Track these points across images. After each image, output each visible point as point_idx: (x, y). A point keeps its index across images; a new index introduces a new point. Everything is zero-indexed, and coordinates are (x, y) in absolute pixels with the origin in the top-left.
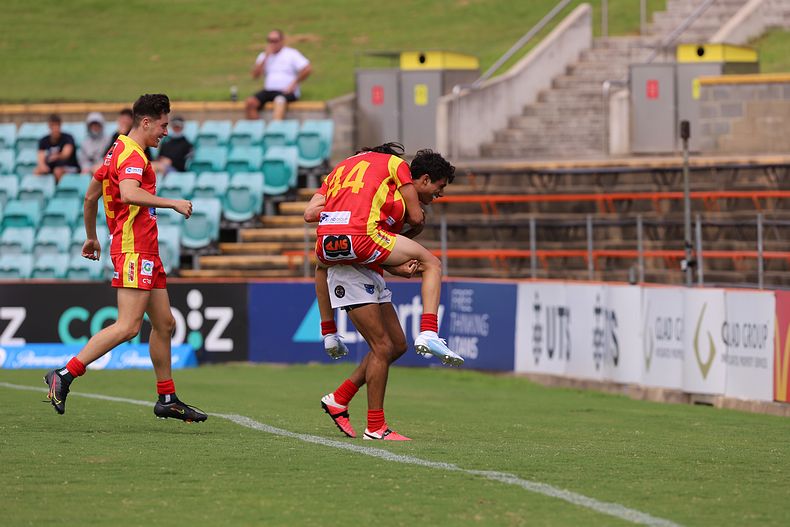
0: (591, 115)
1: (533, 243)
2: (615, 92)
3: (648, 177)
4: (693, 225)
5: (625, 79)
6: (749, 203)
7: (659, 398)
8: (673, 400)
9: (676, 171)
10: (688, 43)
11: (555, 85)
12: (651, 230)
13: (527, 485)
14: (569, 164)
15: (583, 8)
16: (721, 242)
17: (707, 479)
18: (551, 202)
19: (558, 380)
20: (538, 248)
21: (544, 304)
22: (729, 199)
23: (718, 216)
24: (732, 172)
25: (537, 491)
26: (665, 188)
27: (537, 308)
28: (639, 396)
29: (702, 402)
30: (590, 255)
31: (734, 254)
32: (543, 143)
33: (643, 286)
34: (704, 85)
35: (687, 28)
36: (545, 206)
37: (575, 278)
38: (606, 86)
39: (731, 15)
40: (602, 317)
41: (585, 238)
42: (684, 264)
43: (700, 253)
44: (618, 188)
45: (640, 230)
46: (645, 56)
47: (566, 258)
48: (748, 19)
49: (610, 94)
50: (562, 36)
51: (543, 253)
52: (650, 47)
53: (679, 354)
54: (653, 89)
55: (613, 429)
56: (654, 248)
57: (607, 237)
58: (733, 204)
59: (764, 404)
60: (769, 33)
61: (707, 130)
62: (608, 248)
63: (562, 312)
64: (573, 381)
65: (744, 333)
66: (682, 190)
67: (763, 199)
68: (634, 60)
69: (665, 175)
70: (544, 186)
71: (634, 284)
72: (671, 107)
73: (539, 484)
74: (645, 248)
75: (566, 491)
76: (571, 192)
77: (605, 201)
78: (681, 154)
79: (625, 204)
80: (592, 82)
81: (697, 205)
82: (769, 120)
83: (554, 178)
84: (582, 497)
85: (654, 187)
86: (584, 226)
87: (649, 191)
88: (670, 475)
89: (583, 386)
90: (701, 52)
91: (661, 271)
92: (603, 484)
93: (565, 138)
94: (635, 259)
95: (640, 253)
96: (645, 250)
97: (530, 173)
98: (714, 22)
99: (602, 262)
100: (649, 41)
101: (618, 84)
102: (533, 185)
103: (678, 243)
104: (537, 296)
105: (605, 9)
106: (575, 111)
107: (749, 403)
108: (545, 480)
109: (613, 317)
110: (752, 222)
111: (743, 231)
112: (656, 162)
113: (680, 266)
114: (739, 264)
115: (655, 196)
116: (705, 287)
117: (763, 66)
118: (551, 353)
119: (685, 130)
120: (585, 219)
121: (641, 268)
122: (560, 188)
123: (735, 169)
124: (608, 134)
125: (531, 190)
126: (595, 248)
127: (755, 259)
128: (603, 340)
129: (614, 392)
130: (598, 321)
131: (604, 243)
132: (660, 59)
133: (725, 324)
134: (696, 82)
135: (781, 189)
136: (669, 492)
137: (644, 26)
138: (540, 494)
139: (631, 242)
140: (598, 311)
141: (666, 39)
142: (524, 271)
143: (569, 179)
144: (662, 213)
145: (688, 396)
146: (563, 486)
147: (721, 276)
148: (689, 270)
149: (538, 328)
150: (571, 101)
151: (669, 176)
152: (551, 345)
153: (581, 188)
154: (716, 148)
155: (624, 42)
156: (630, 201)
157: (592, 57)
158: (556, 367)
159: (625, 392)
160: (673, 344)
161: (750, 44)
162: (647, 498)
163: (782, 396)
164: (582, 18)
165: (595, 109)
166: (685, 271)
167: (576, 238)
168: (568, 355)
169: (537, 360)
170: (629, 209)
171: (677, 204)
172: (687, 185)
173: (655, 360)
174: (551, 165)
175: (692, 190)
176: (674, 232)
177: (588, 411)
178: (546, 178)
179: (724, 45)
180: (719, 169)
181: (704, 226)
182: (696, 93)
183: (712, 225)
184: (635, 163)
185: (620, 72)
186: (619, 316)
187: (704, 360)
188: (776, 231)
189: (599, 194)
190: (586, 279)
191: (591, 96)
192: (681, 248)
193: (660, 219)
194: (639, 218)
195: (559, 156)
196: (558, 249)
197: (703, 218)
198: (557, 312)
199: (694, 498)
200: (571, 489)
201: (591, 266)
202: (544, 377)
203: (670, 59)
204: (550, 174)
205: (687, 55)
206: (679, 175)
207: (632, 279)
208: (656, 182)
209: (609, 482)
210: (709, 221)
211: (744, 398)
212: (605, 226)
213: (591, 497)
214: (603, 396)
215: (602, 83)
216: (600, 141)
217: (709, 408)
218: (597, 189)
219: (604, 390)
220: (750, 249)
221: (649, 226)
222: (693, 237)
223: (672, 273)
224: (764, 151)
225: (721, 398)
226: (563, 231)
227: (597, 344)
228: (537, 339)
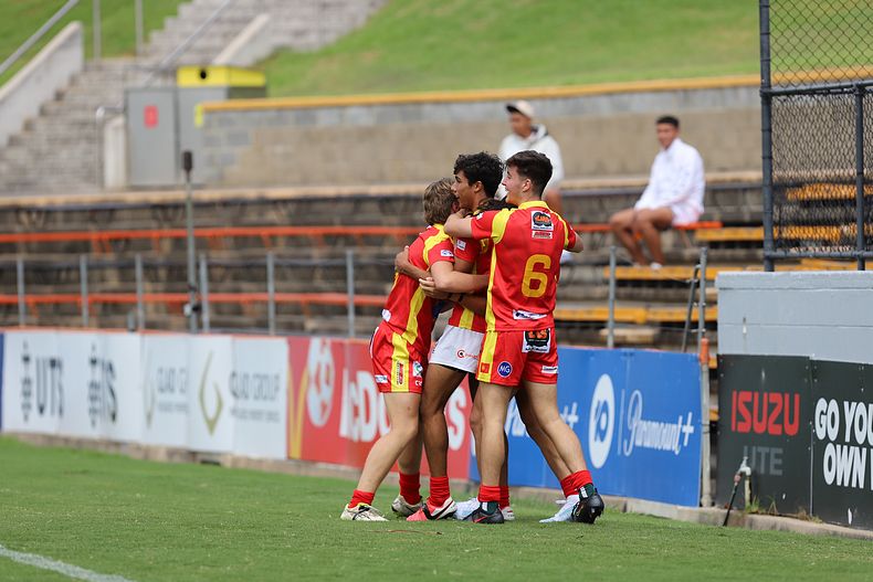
0: (83, 145)
1: (21, 287)
2: (110, 119)
3: (147, 213)
4: (198, 266)
5: (120, 105)
6: (258, 241)
7: (161, 457)
8: (177, 459)
9: (177, 206)
10: (189, 66)
11: (43, 112)
12: (152, 272)
13: (17, 556)
14: (60, 199)
15: (73, 27)
16: (228, 284)
17: (214, 546)
18: (40, 243)
19: (50, 439)
20: (26, 292)
21: (34, 354)
22: (236, 237)
23: (224, 256)
24: (238, 207)
25: (27, 562)
26: (166, 225)
27: (26, 359)
28: (138, 456)
29: (208, 461)
30: (84, 300)
31: (243, 298)
32: (31, 176)
33: (144, 333)
34: (209, 112)
35: (188, 49)
36: (34, 246)
37: (68, 326)
38: (100, 113)
39: (236, 34)
40: (98, 369)
41: (79, 281)
42: (188, 309)
43: (206, 297)
44: (115, 225)
45: (139, 272)
46: (142, 80)
47: (57, 304)
48: (254, 39)
49: (104, 122)
50: (50, 58)
51: (32, 299)
52: (148, 70)
53: (183, 408)
54: (151, 116)
55: (112, 493)
56: (155, 292)
57: (103, 280)
58: (241, 242)
59: (277, 463)
60: (278, 54)
61: (211, 161)
62: (104, 292)
63: (54, 363)
64: (67, 440)
65: (253, 385)
66: (183, 227)
67: (273, 237)
68: (130, 84)
69: (166, 211)
70: (33, 223)
71: (134, 330)
72: (170, 136)
73: (30, 555)
74: (145, 292)
75: (59, 562)
76: (63, 231)
77: (100, 241)
78: (183, 188)
79: (122, 244)
80: (84, 108)
81: (202, 244)
82: (279, 149)
83: (43, 215)
84: (78, 569)
85: (154, 224)
86: (78, 269)
87: (148, 229)
88: (175, 542)
89: (77, 446)
90: (203, 75)
91: (163, 317)
92: (100, 553)
93: (55, 170)
94: (134, 304)
95: (139, 297)
96: (146, 295)
97: (17, 210)
98: (217, 42)
99: (98, 308)
100: (146, 63)
101: (112, 111)
102: (19, 222)
103: (180, 285)
104: (25, 346)
105: (97, 27)
106: (66, 142)
107: (260, 462)
108: (37, 551)
109: (111, 368)
110: (261, 261)
111: (252, 272)
112: (155, 197)
113: (182, 311)
114: (247, 308)
115: (155, 234)
116: (212, 333)
117: (272, 90)
118: (41, 410)
119: (187, 162)
120: (78, 261)
121: (140, 313)
122: (50, 226)
123: (241, 204)
124: (102, 166)
125: (18, 228)
126: (90, 292)
127: (265, 303)
128: (100, 393)
129: (112, 451)
130: (93, 372)
131: (99, 287)
132: (159, 82)
133: (234, 375)
134: (199, 109)
135: (294, 224)
136: (174, 561)
137: (140, 47)
138: (30, 566)
139: (130, 286)
140: (94, 362)
141: (164, 60)
142: (12, 319)
143: (60, 216)
144: (163, 253)
145: (193, 454)
146: (56, 557)
147: (229, 321)
148: (194, 316)
149: (27, 382)
150: (61, 129)
151: (170, 212)
152: (41, 401)
153: (74, 225)
154: (221, 180)
155: (119, 64)
156: (128, 240)
157: (83, 81)
158: (47, 424)
159: (123, 451)
160: (177, 398)
161: (257, 66)
162: (150, 569)
163: (296, 453)
164: (72, 38)
165: (90, 139)
166: (189, 317)
167: (68, 281)
168: (61, 411)
169: (26, 418)
170: (127, 249)
171: (179, 243)
172: (190, 222)
173: (157, 415)
174: (41, 201)
175: (197, 227)
176: (176, 274)
177: (84, 472)
178: (34, 216)
179: (230, 67)
180: (225, 204)
181: (210, 267)
182: (199, 120)
183: (218, 266)
184: (133, 197)
185: (115, 97)
186: (117, 367)
187: (211, 414)
188: (289, 272)
189: (93, 233)
190: (80, 327)
191: (84, 124)
192: (184, 291)
193: (160, 259)
194: (139, 259)
195: (48, 191)
196: (48, 294)
197: (208, 258)
198: (48, 364)
199: (202, 567)
200: (65, 559)
201: (85, 312)
202: (34, 436)
203: (169, 82)
204: (39, 211)
205: (188, 79)
206: (180, 212)
207: (131, 326)
208: (155, 218)
209: (108, 551)
210: (214, 261)
211: (255, 455)
212: (101, 267)
213: (87, 568)
214: (99, 456)
215: (95, 109)
216: (95, 174)
217: (216, 468)
218: (91, 226)
219: (102, 450)
220: (260, 291)
221: (149, 268)
222: (198, 278)
223: (175, 320)
224: (274, 183)
225: (229, 458)
226: (54, 275)
227: (93, 398)
228: (27, 394)
